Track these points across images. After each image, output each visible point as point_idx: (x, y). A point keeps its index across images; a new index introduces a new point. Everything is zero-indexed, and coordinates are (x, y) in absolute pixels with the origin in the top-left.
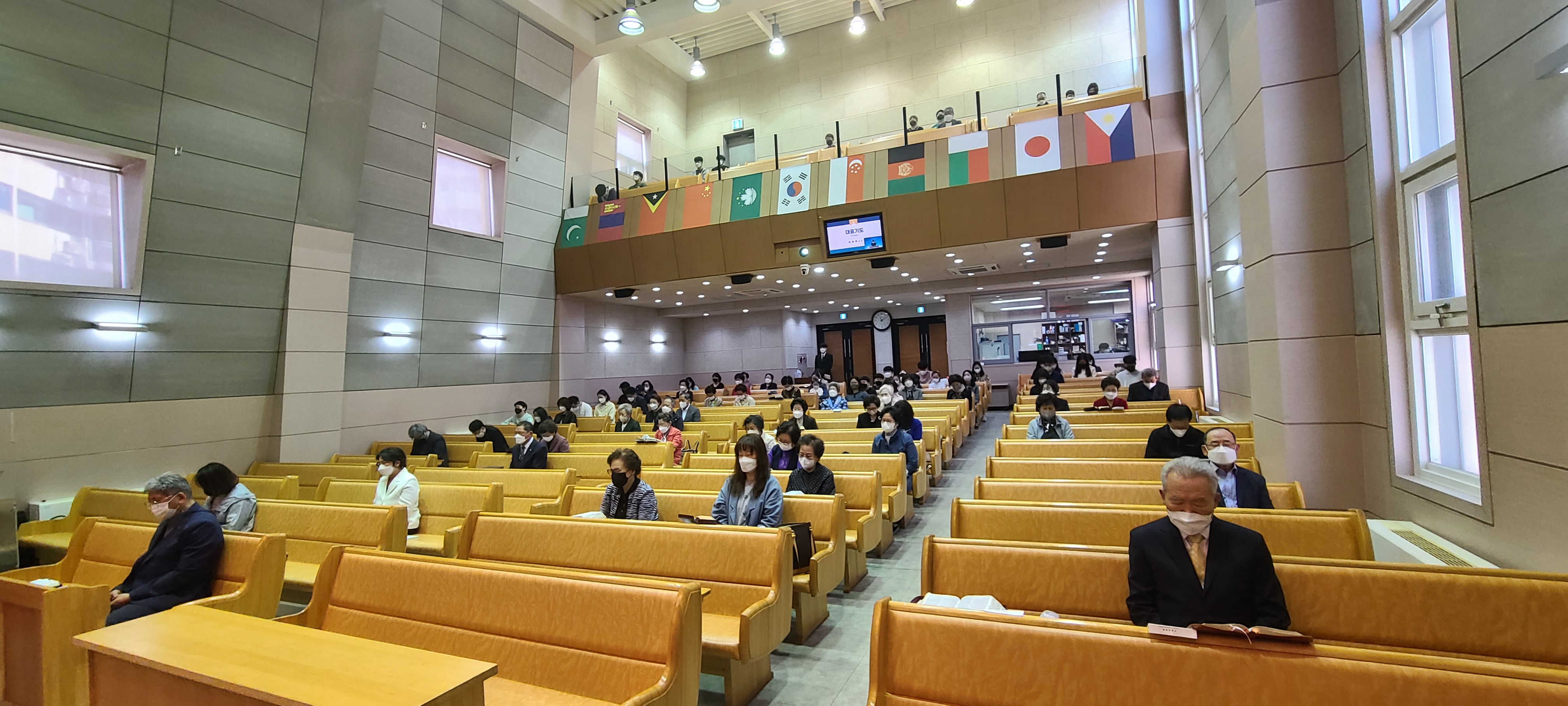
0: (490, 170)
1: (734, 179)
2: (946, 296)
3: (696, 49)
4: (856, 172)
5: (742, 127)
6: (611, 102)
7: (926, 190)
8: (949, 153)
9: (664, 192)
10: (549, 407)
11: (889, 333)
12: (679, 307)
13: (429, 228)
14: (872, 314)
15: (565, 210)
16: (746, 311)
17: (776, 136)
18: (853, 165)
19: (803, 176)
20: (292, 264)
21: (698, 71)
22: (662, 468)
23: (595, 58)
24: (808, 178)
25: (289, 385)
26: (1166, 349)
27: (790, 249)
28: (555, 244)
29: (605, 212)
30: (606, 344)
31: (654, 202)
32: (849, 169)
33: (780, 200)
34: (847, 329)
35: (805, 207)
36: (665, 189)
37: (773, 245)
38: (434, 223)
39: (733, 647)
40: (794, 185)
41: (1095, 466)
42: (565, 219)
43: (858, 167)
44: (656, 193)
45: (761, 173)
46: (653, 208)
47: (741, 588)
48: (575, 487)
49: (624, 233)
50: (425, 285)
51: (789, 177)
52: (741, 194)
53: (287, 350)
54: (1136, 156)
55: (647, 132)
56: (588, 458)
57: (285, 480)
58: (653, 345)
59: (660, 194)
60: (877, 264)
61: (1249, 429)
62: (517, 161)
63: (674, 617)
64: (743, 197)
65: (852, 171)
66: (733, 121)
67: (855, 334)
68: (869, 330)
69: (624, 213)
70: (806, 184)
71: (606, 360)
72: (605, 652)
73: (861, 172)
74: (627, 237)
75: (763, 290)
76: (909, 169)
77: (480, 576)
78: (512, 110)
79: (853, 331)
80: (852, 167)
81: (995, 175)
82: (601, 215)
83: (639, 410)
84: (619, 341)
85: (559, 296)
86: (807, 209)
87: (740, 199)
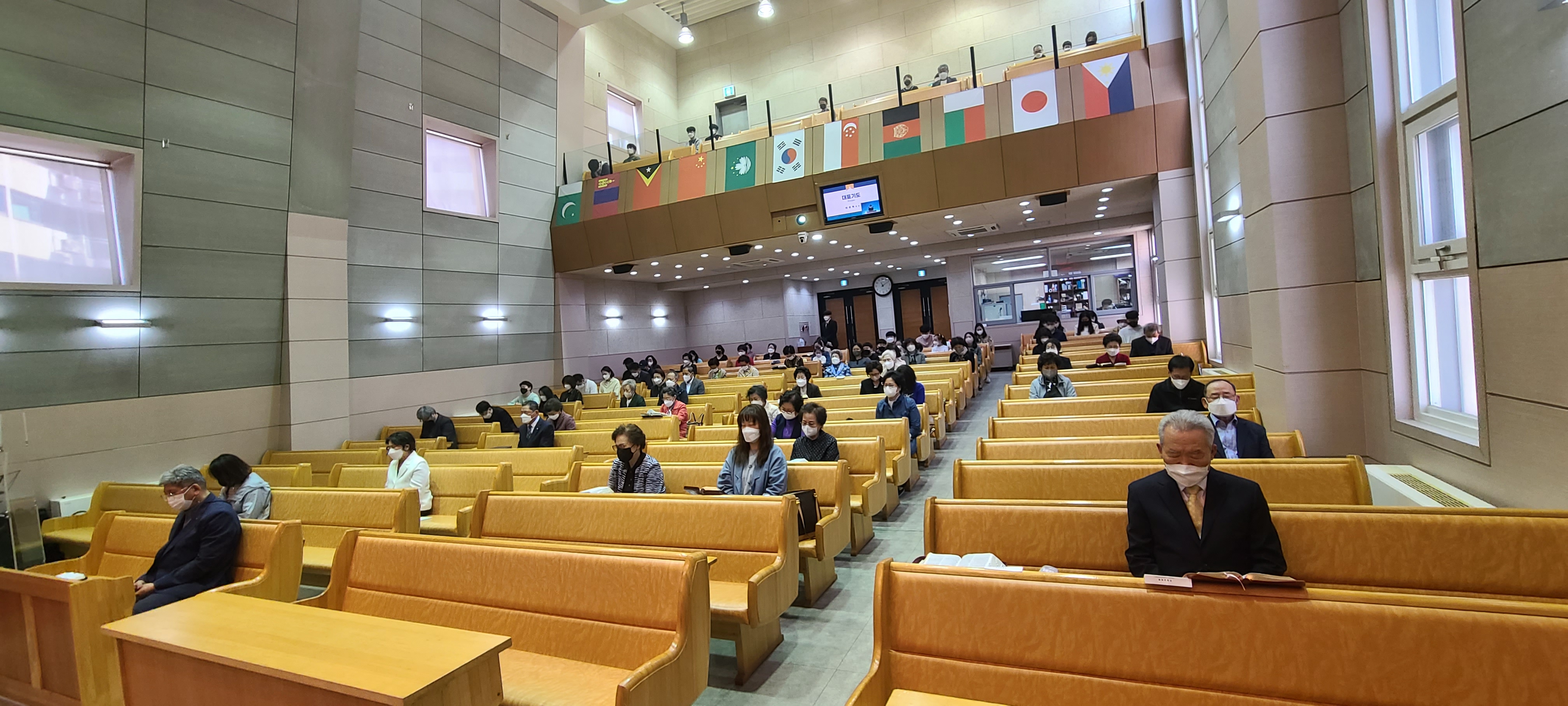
0: (481, 150)
1: (727, 148)
2: (947, 259)
3: (683, 15)
4: (851, 136)
5: (733, 94)
6: (599, 73)
7: (922, 151)
8: (945, 112)
9: (658, 165)
10: (554, 386)
11: (890, 298)
12: (679, 280)
13: (423, 211)
14: (873, 280)
15: (559, 187)
16: (746, 282)
17: (768, 102)
18: (848, 129)
19: (797, 142)
20: (288, 254)
21: (686, 38)
22: (668, 441)
23: (580, 29)
24: (803, 144)
25: (295, 374)
26: (1168, 303)
27: (787, 217)
28: (551, 222)
29: (599, 187)
30: (607, 321)
31: (648, 176)
32: (843, 133)
33: (775, 168)
34: (848, 296)
35: (800, 174)
36: (658, 162)
37: (770, 214)
38: (428, 206)
39: (743, 613)
40: (788, 151)
41: (1096, 422)
42: (559, 196)
43: (852, 130)
44: (650, 166)
45: (755, 141)
46: (647, 181)
47: (748, 556)
48: (582, 464)
49: (618, 208)
50: (423, 269)
51: (783, 144)
52: (736, 163)
53: (290, 340)
54: (1135, 107)
55: (637, 103)
56: (595, 435)
57: (298, 468)
58: (655, 320)
59: (654, 167)
60: (875, 229)
61: (1252, 380)
62: (507, 139)
63: (682, 585)
64: (738, 167)
65: (847, 135)
66: (724, 88)
67: (857, 301)
68: (870, 296)
69: (618, 187)
70: (800, 151)
71: (609, 336)
72: (616, 621)
73: (856, 136)
74: (623, 212)
75: (761, 260)
76: (904, 130)
77: (492, 553)
78: (499, 87)
79: (854, 297)
80: (847, 131)
81: (991, 133)
82: (596, 190)
83: (643, 384)
84: (621, 317)
85: (557, 274)
86: (803, 176)
87: (735, 169)
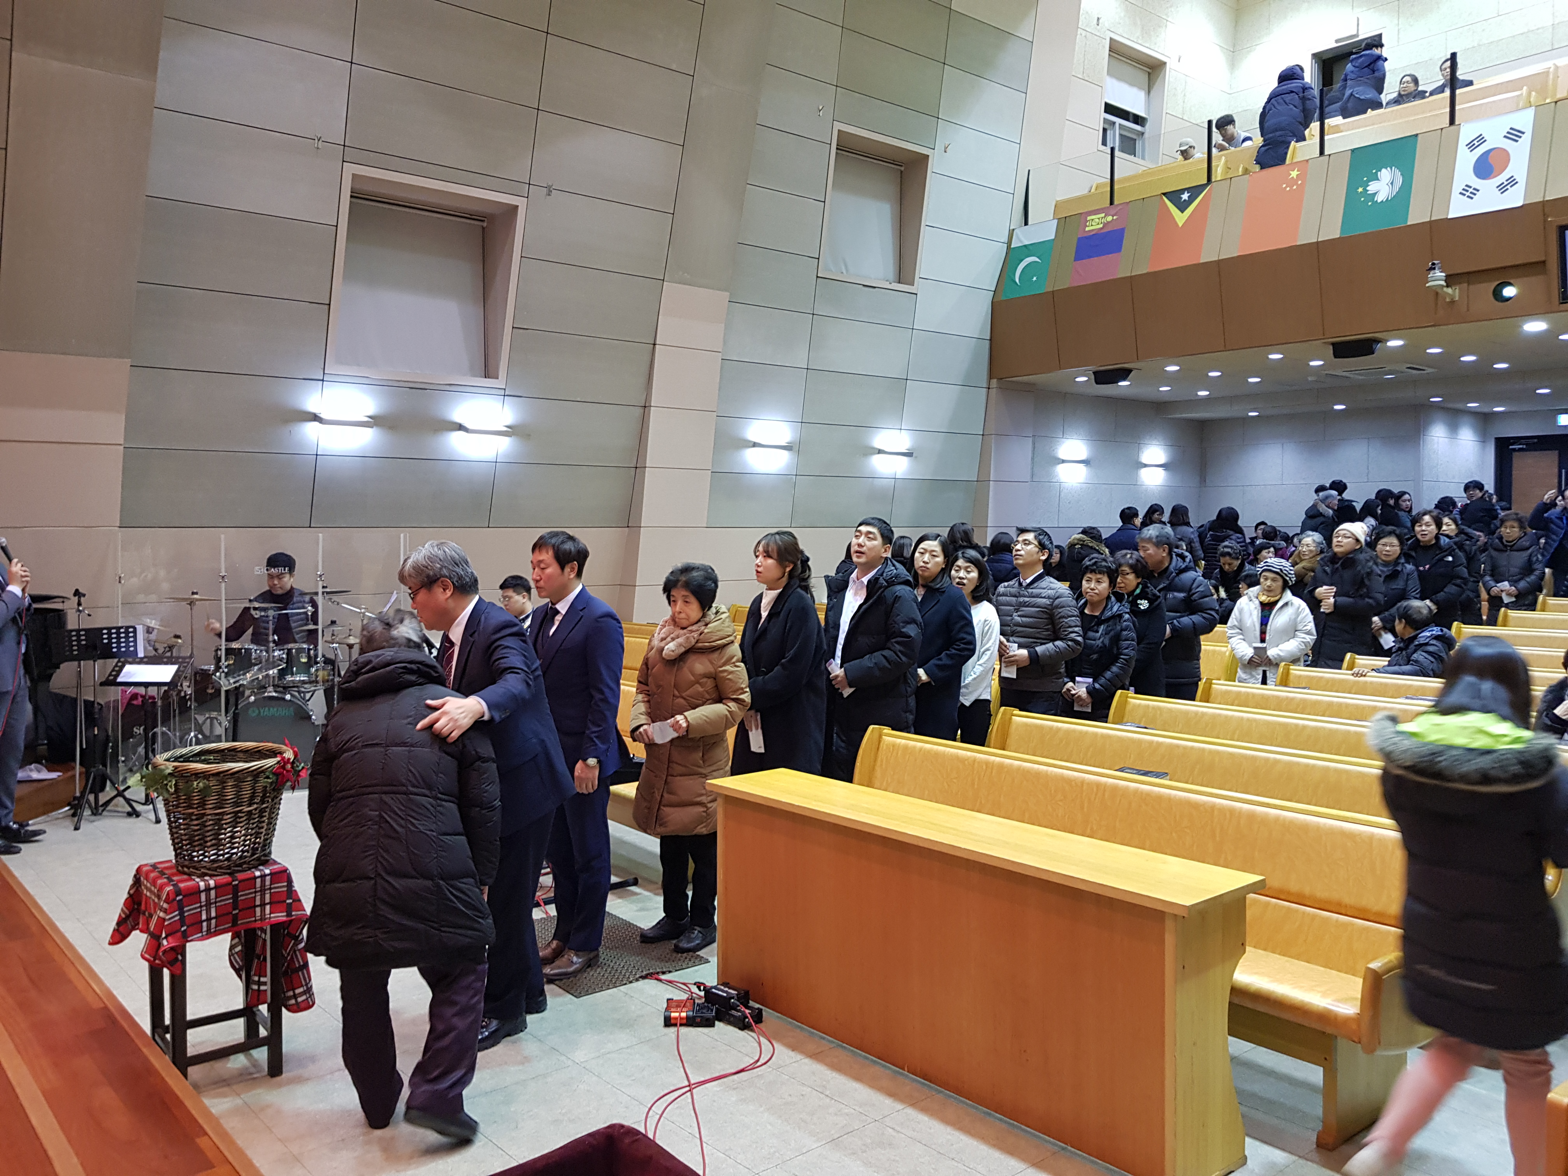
1: (1353, 151)
6: (1098, 19)
9: (1203, 187)
12: (1204, 400)
13: (817, 277)
15: (1013, 230)
16: (1339, 407)
19: (1514, 135)
20: (657, 342)
24: (1526, 139)
25: (649, 514)
28: (995, 290)
29: (1087, 229)
30: (1062, 467)
31: (1182, 207)
33: (1458, 186)
35: (1515, 199)
36: (1204, 182)
38: (824, 269)
40: (1491, 154)
42: (1013, 246)
44: (1188, 189)
45: (1417, 135)
46: (1180, 218)
49: (1119, 267)
50: (807, 368)
51: (1481, 139)
52: (1368, 181)
53: (647, 466)
58: (1144, 473)
59: (1195, 191)
62: (947, 151)
64: (1372, 187)
69: (1124, 230)
70: (1520, 152)
71: (1062, 495)
74: (1129, 275)
75: (1389, 368)
78: (944, 64)
82: (1080, 236)
84: (1086, 463)
85: (994, 382)
86: (1520, 204)
87: (1365, 190)
